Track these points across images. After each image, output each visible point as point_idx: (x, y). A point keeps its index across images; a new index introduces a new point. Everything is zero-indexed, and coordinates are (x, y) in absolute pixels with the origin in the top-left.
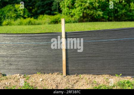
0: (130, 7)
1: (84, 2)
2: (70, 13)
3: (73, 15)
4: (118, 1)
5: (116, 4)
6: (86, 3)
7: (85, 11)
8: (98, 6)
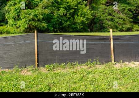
0: (75, 19)
1: (28, 14)
2: (15, 25)
3: (19, 26)
4: (62, 14)
5: (60, 17)
6: (30, 15)
7: (30, 23)
8: (42, 18)
